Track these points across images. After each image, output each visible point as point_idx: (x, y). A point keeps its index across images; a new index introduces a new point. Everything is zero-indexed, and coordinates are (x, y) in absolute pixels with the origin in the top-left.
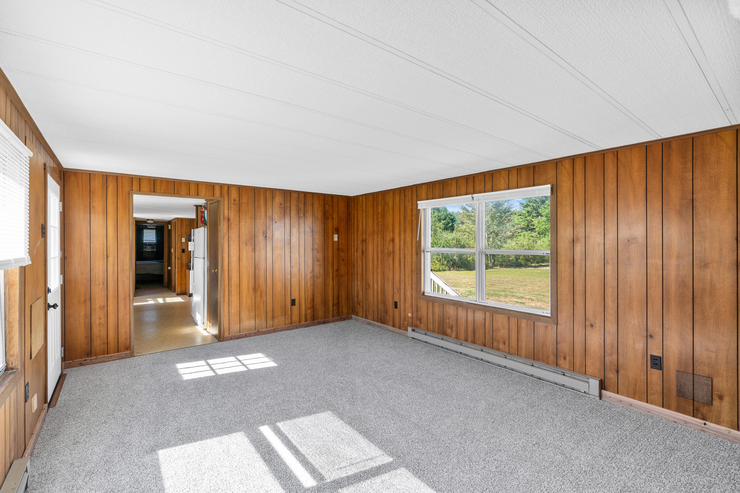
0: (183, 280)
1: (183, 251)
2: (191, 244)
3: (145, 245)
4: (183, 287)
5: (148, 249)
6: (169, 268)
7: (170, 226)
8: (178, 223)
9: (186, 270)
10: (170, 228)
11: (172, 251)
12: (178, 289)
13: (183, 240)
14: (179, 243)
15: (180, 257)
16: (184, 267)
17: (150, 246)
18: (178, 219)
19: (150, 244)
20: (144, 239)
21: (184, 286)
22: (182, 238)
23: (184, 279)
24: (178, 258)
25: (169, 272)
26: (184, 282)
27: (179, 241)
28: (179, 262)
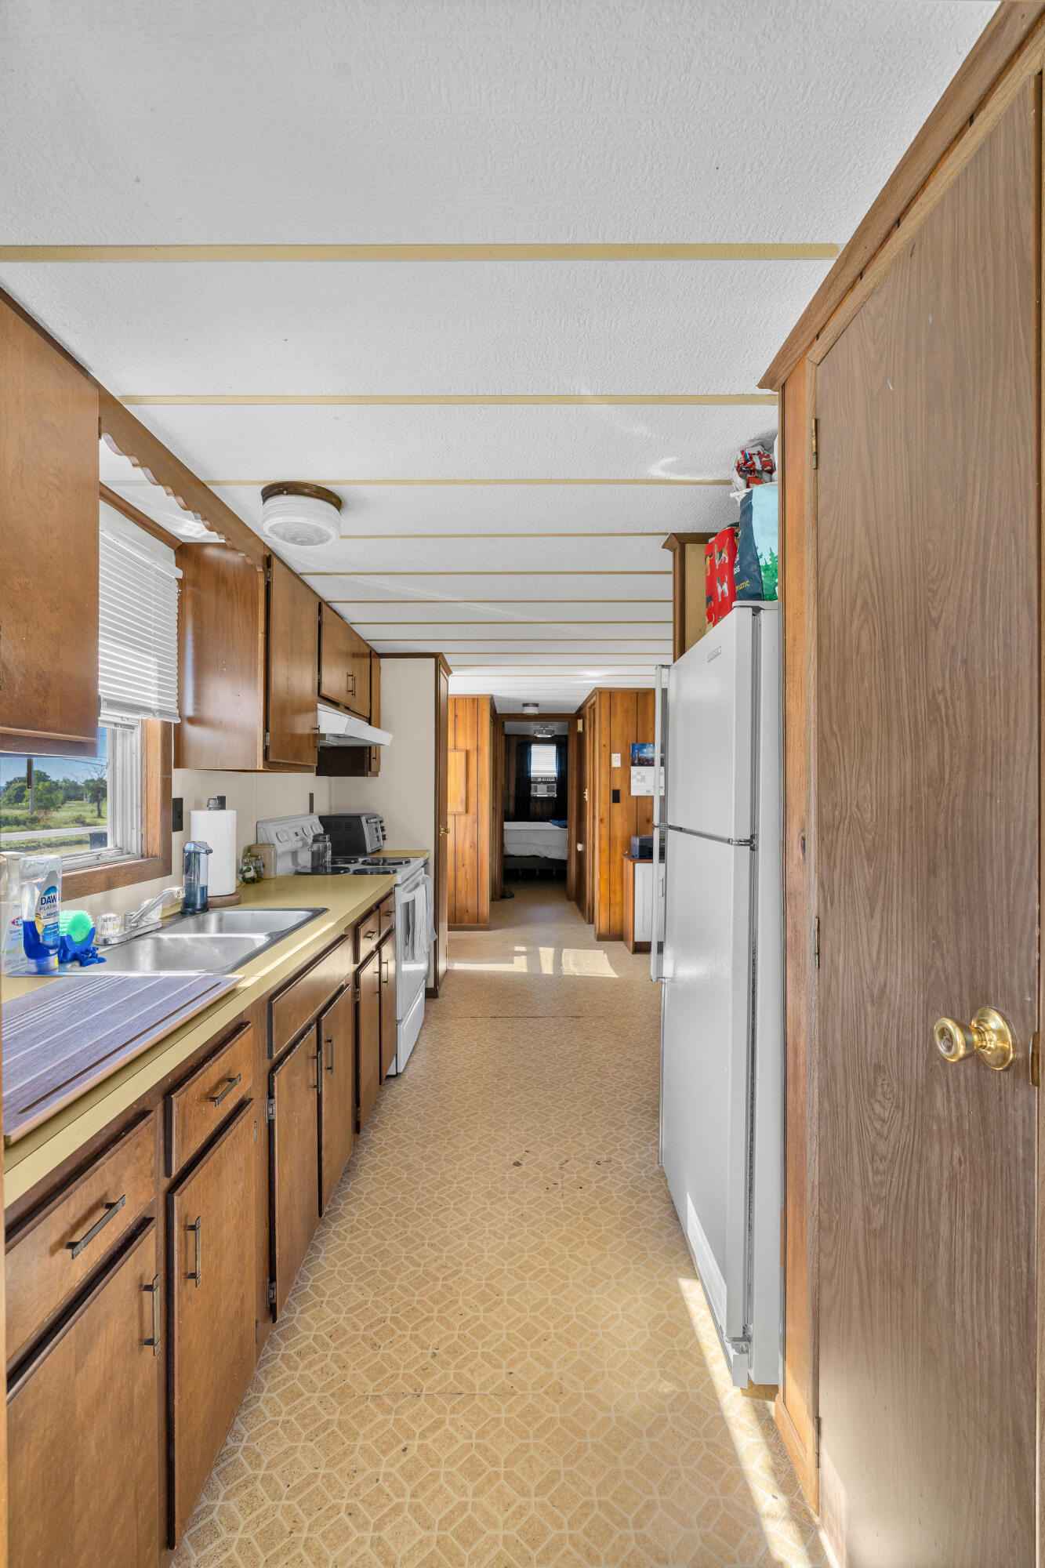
0: (614, 891)
1: (616, 796)
2: (639, 773)
3: (535, 783)
4: (615, 913)
5: (541, 792)
6: (580, 847)
7: (580, 722)
8: (600, 708)
9: (625, 860)
10: (580, 728)
11: (586, 797)
12: (602, 919)
13: (616, 761)
14: (603, 772)
15: (606, 816)
16: (619, 850)
17: (545, 786)
18: (601, 693)
19: (545, 782)
20: (533, 768)
21: (617, 909)
22: (614, 756)
23: (618, 888)
24: (601, 820)
25: (581, 856)
26: (618, 899)
27: (603, 763)
28: (605, 832)
